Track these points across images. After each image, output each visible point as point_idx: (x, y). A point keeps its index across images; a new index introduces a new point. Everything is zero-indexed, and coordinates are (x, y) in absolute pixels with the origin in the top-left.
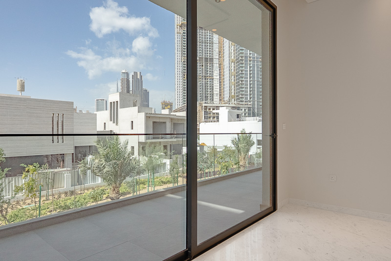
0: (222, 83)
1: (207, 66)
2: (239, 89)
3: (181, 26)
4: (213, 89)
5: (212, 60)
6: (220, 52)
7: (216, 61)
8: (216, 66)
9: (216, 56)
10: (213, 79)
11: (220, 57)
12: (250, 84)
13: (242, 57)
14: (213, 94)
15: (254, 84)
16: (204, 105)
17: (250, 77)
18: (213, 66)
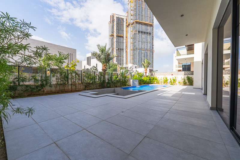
0: (127, 59)
1: (121, 52)
2: (134, 61)
3: (111, 36)
4: (123, 61)
5: (123, 49)
6: (126, 46)
7: (124, 50)
8: (125, 52)
9: (125, 48)
10: (123, 57)
11: (126, 48)
12: (138, 59)
13: (135, 48)
14: (123, 63)
15: (139, 59)
16: (120, 66)
17: (138, 56)
18: (123, 52)
